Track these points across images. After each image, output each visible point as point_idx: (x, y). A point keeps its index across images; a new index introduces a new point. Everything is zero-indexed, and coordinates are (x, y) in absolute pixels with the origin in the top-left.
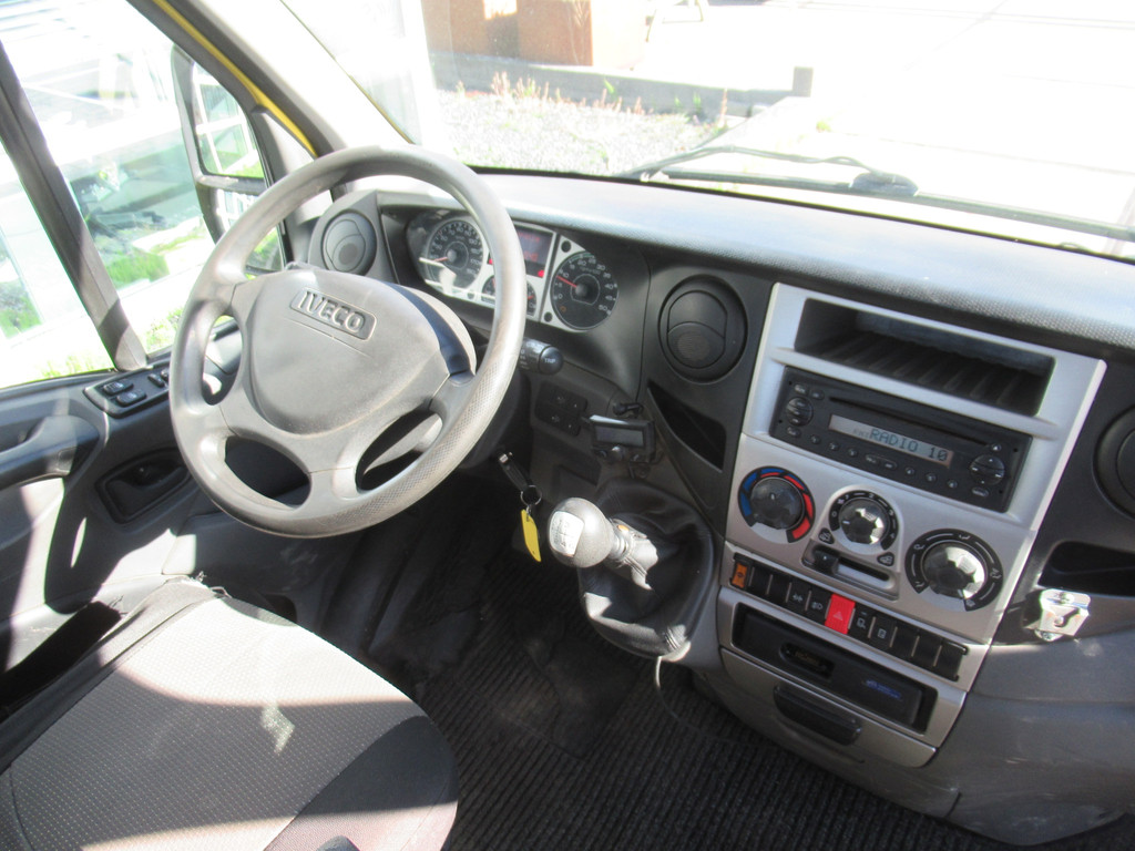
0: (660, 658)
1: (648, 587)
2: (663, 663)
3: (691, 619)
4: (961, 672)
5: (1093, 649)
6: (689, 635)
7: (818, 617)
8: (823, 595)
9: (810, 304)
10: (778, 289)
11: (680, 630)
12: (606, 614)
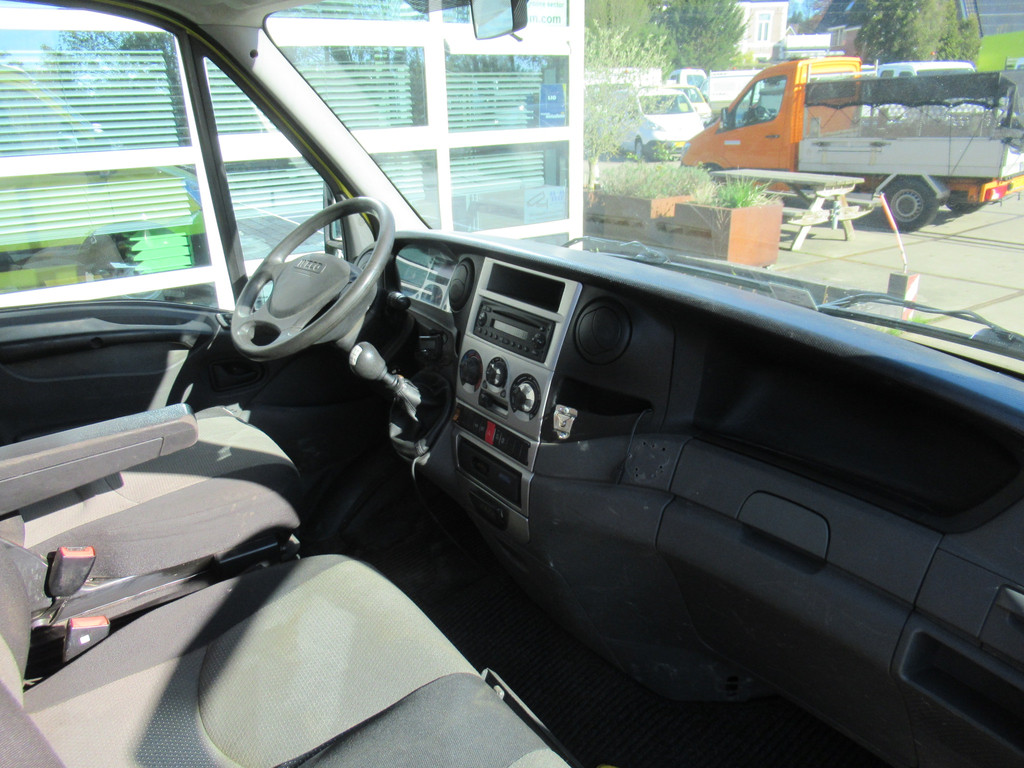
0: (415, 461)
1: (416, 419)
2: (417, 464)
3: (432, 437)
4: (529, 460)
5: (584, 446)
6: (431, 447)
7: (481, 436)
8: (483, 421)
9: (495, 265)
10: (487, 259)
11: (424, 441)
12: (398, 436)
